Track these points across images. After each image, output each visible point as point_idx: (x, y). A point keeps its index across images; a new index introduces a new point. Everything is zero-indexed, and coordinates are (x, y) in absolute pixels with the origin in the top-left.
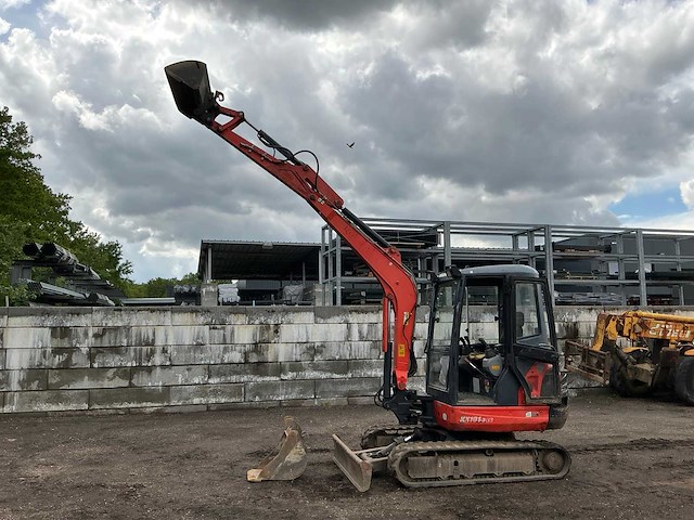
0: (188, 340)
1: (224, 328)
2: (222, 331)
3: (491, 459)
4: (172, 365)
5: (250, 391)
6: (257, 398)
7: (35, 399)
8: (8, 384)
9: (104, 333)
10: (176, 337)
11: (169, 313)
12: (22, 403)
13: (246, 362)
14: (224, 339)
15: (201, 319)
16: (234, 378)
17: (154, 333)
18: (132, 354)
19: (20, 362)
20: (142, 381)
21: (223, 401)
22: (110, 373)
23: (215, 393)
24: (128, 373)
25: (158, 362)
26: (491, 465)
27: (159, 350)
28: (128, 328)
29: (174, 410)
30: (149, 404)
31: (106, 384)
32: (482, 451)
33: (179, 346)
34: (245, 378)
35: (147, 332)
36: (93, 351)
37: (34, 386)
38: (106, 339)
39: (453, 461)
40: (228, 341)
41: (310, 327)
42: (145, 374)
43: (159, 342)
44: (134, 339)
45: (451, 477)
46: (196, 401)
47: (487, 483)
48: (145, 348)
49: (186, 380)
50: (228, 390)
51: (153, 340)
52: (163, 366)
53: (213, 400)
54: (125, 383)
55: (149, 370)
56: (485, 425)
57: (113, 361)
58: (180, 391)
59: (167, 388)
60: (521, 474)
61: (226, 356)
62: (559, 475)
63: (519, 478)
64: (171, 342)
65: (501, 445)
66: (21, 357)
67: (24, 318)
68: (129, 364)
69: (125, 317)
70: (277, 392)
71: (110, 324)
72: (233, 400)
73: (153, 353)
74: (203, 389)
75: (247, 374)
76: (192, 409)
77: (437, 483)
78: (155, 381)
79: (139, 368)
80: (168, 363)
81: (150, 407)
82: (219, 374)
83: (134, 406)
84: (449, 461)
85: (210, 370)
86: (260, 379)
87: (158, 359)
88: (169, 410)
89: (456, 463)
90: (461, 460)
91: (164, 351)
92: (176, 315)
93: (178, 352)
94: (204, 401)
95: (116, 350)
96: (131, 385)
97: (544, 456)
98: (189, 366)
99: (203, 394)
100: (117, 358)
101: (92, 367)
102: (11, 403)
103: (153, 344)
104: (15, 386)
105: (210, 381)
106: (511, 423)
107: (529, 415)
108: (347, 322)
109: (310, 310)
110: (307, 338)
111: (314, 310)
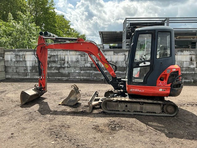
0: (74, 60)
1: (85, 56)
2: (84, 57)
3: (142, 106)
4: (70, 67)
5: (93, 76)
6: (95, 78)
7: (34, 75)
8: (27, 70)
9: (51, 57)
10: (71, 58)
11: (69, 51)
12: (31, 76)
13: (92, 67)
14: (85, 60)
15: (78, 53)
16: (88, 72)
17: (65, 57)
18: (59, 63)
19: (30, 65)
20: (62, 71)
21: (85, 78)
22: (53, 68)
23: (83, 75)
24: (58, 69)
25: (66, 66)
26: (142, 108)
27: (66, 62)
28: (57, 55)
29: (71, 80)
30: (64, 78)
31: (52, 71)
32: (139, 103)
33: (72, 61)
34: (91, 72)
35: (63, 57)
36: (48, 62)
37: (34, 71)
38: (51, 58)
39: (125, 105)
40: (86, 60)
41: (112, 56)
42: (63, 69)
43: (66, 60)
44: (59, 59)
45: (124, 111)
46: (77, 77)
47: (138, 115)
48: (62, 62)
49: (74, 71)
50: (86, 75)
51: (65, 59)
52: (68, 67)
53: (82, 78)
54: (57, 71)
55: (64, 68)
56: (140, 93)
57: (54, 65)
58: (73, 74)
59: (69, 73)
60: (155, 113)
61: (86, 65)
62: (172, 115)
63: (154, 114)
64: (69, 60)
65: (146, 101)
66: (30, 63)
67: (29, 52)
68: (58, 66)
69: (56, 52)
70: (101, 76)
71: (52, 54)
72: (88, 78)
73: (65, 63)
74: (79, 74)
75: (92, 70)
76: (76, 80)
77: (117, 112)
78: (66, 71)
79: (61, 67)
80: (69, 66)
81: (65, 78)
82: (84, 70)
83: (60, 78)
84: (124, 105)
85: (81, 69)
86: (96, 72)
87: (66, 65)
88: (70, 80)
89: (126, 106)
90: (129, 105)
91: (68, 63)
92: (71, 52)
93: (72, 63)
94: (79, 78)
95: (54, 62)
96: (59, 72)
97: (167, 107)
98: (75, 67)
99: (79, 76)
100: (55, 64)
101: (48, 67)
102: (28, 76)
103: (64, 60)
104: (29, 71)
105: (81, 72)
106: (152, 92)
107: (161, 90)
108: (125, 55)
109: (112, 51)
110: (111, 60)
111: (113, 51)
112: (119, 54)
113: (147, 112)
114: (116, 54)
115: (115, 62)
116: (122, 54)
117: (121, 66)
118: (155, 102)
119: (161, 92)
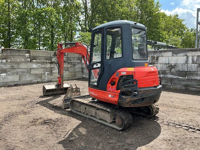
3: (96, 111)
32: (95, 107)
41: (170, 58)
45: (84, 113)
47: (92, 120)
56: (95, 96)
63: (104, 123)
106: (103, 98)
107: (110, 96)
108: (186, 55)
109: (170, 51)
110: (169, 62)
111: (172, 51)
112: (178, 55)
113: (100, 119)
114: (175, 55)
115: (174, 65)
116: (182, 54)
117: (181, 70)
118: (104, 109)
119: (110, 98)
